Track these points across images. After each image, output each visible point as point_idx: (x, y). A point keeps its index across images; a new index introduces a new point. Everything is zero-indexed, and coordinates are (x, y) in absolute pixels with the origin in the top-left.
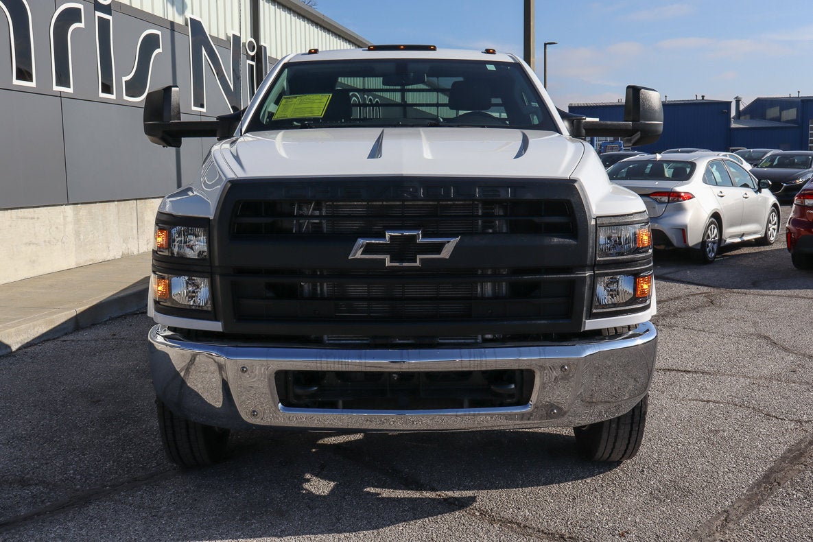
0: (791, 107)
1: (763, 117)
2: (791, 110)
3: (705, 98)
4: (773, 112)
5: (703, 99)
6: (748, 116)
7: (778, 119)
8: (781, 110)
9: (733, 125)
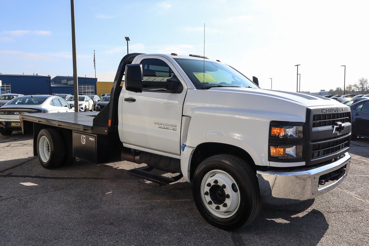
0: (72, 80)
1: (60, 83)
2: (71, 81)
3: (38, 75)
4: (64, 81)
5: (37, 75)
6: (53, 82)
7: (67, 84)
8: (67, 81)
9: (51, 86)
